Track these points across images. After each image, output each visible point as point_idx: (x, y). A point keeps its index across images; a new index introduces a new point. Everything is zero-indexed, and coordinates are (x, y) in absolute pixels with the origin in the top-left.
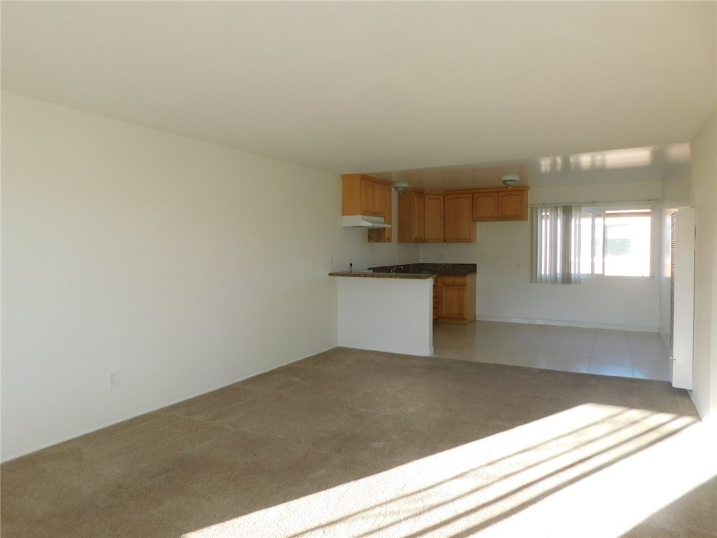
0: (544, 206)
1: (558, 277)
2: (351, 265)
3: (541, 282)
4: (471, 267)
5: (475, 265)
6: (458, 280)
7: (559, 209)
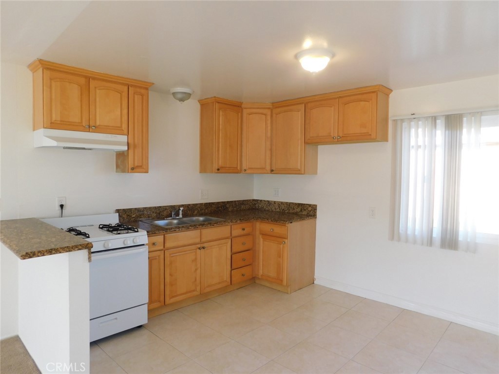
0: (414, 117)
1: (434, 235)
2: (62, 206)
3: (407, 241)
4: (310, 209)
5: (316, 206)
6: (277, 229)
7: (438, 121)
